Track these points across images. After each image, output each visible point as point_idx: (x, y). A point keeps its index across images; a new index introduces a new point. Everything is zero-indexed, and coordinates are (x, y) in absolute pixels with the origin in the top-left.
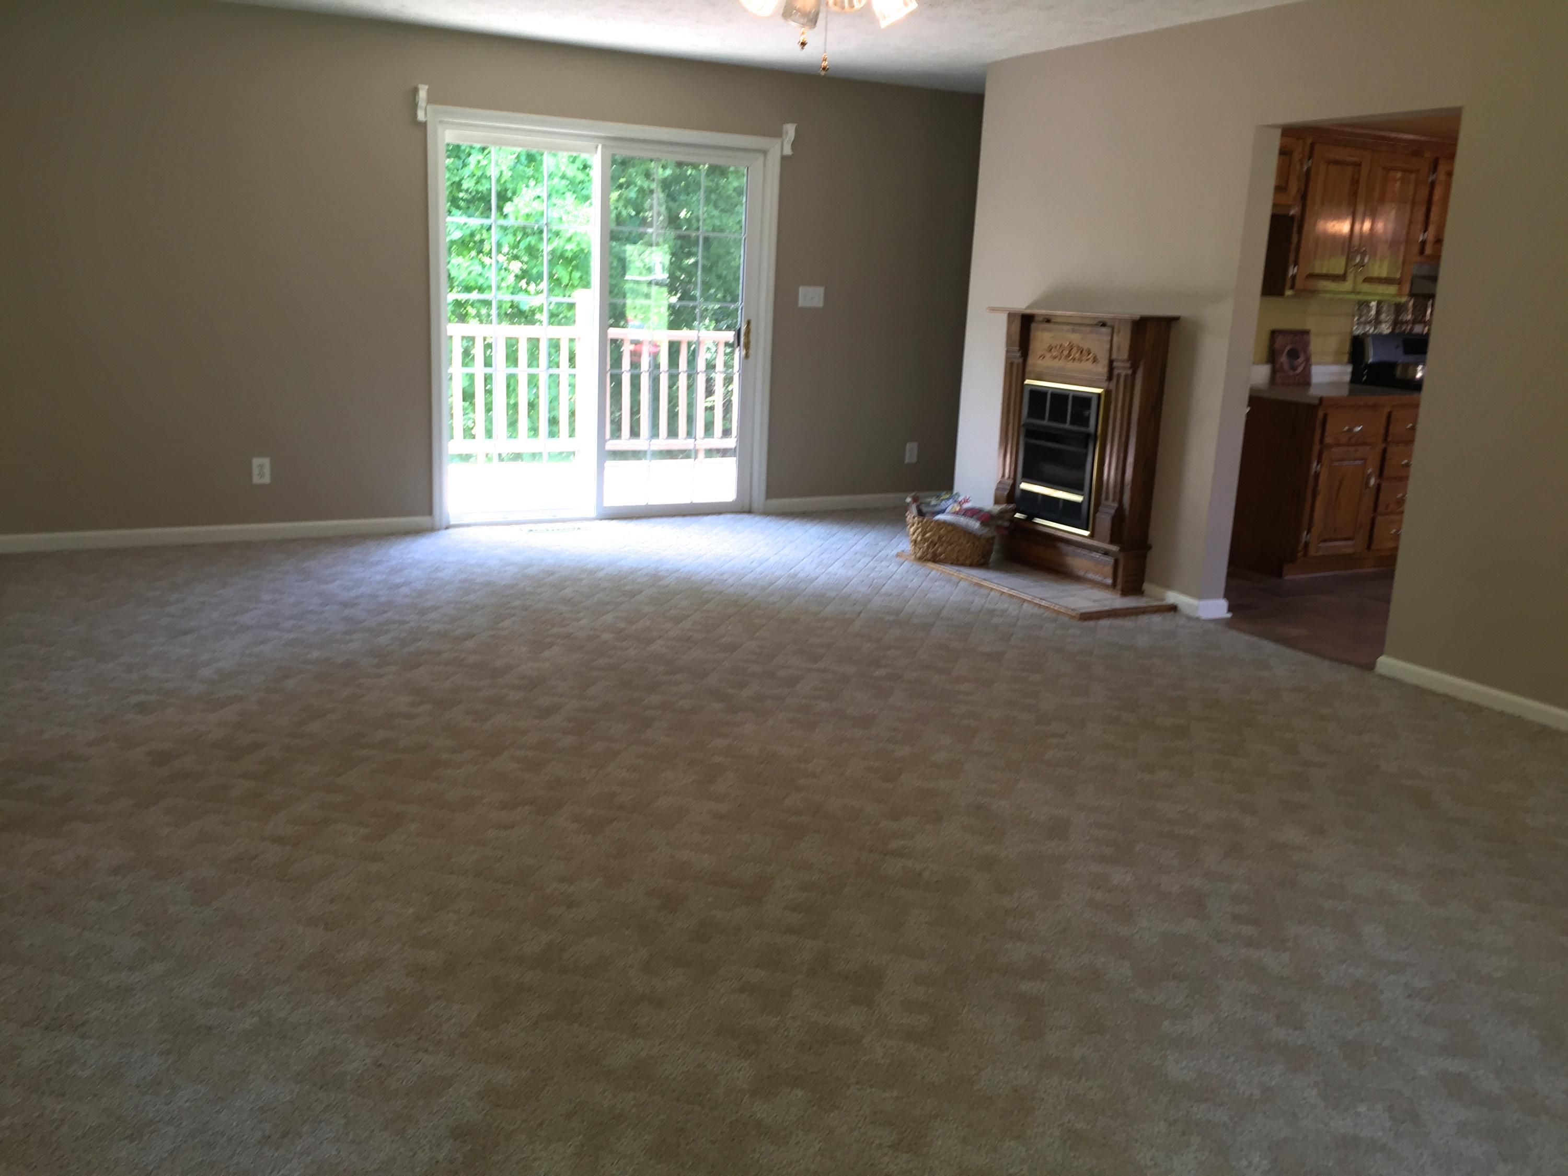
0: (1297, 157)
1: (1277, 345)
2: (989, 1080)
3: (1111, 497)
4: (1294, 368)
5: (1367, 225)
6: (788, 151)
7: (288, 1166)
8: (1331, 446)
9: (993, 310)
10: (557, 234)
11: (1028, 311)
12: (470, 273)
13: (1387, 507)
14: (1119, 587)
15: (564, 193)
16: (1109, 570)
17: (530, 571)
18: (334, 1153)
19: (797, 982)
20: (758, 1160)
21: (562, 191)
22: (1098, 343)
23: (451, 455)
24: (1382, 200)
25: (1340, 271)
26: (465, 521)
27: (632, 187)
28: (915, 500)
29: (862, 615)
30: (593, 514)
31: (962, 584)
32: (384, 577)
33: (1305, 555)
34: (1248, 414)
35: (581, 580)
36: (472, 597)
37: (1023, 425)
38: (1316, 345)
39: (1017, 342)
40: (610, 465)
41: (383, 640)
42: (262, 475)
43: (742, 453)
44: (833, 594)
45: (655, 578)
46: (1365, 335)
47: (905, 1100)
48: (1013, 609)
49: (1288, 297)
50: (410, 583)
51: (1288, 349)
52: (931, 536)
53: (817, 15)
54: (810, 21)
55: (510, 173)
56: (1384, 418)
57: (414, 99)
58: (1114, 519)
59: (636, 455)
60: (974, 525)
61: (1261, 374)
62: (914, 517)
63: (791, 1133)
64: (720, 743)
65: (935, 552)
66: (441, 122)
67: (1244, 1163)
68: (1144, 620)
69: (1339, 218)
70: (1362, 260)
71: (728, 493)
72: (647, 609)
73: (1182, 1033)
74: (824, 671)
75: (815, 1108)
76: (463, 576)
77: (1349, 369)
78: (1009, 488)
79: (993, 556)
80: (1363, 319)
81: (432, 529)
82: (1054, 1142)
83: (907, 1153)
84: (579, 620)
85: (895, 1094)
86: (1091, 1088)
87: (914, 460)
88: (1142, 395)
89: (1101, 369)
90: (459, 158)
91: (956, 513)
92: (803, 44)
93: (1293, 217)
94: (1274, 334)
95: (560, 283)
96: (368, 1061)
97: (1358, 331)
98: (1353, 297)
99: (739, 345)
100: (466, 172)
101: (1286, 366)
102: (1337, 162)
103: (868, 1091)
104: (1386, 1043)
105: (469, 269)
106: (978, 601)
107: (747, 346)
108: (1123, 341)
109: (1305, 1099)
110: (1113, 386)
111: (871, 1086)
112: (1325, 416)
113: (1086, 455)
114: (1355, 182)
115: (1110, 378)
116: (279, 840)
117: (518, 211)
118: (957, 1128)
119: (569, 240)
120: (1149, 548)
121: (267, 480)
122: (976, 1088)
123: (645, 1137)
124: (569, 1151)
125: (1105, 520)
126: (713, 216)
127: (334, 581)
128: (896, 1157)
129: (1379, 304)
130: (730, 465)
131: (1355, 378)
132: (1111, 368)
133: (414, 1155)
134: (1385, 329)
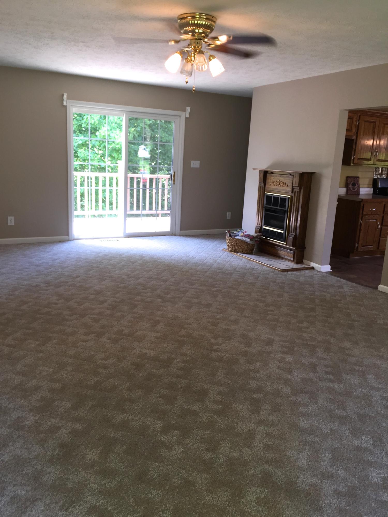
0: (355, 119)
1: (348, 182)
2: (241, 427)
3: (293, 232)
4: (354, 189)
5: (378, 142)
6: (188, 116)
7: (4, 456)
8: (365, 215)
9: (254, 169)
10: (114, 142)
11: (266, 170)
12: (84, 155)
13: (384, 235)
14: (295, 261)
15: (116, 129)
16: (292, 255)
17: (100, 255)
18: (19, 452)
19: (179, 394)
20: (161, 455)
21: (115, 128)
22: (288, 180)
23: (75, 215)
24: (383, 134)
25: (369, 157)
26: (80, 237)
27: (138, 127)
28: (229, 231)
29: (210, 270)
30: (123, 236)
31: (244, 259)
32: (51, 256)
33: (357, 251)
34: (337, 205)
35: (117, 258)
36: (80, 263)
37: (265, 207)
38: (361, 181)
39: (262, 180)
40: (128, 219)
41: (49, 278)
42: (11, 222)
43: (172, 215)
44: (201, 263)
45: (142, 257)
46: (378, 178)
47: (212, 434)
48: (260, 268)
49: (352, 166)
50: (60, 258)
51: (352, 183)
52: (234, 244)
53: (192, 72)
54: (189, 74)
55: (98, 122)
56: (383, 206)
57: (62, 98)
58: (294, 238)
59: (137, 216)
60: (248, 240)
61: (342, 191)
62: (228, 237)
63: (173, 445)
64: (159, 313)
65: (235, 249)
66: (71, 105)
67: (323, 455)
68: (303, 272)
69: (369, 139)
70: (376, 154)
71: (167, 228)
72: (138, 268)
73: (306, 411)
74: (196, 288)
75: (182, 437)
76: (78, 256)
77: (372, 189)
78: (259, 228)
79: (254, 250)
80: (377, 173)
81: (68, 240)
82: (260, 449)
83: (211, 452)
84: (115, 271)
85: (209, 432)
86: (274, 430)
87: (230, 218)
88: (303, 198)
89: (290, 189)
90: (81, 117)
91: (242, 236)
92: (187, 82)
93: (353, 140)
94: (347, 178)
95: (115, 159)
96: (33, 421)
97: (375, 177)
98: (373, 166)
99: (171, 180)
100: (83, 122)
101: (351, 189)
102: (368, 122)
103: (200, 431)
104: (373, 415)
105: (84, 153)
106: (249, 265)
107: (174, 181)
108: (296, 180)
109: (345, 434)
110: (293, 195)
111: (201, 430)
112: (364, 205)
113: (285, 217)
114: (374, 128)
115: (292, 192)
116: (8, 346)
117: (101, 134)
118: (229, 444)
119: (118, 144)
120: (305, 248)
121: (13, 224)
122: (236, 430)
123: (124, 447)
124: (98, 452)
125: (291, 238)
126: (166, 137)
127: (34, 258)
128: (208, 454)
129: (382, 168)
130: (168, 219)
131: (374, 192)
132: (293, 189)
133: (46, 453)
134: (384, 176)
